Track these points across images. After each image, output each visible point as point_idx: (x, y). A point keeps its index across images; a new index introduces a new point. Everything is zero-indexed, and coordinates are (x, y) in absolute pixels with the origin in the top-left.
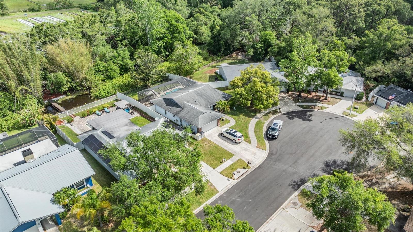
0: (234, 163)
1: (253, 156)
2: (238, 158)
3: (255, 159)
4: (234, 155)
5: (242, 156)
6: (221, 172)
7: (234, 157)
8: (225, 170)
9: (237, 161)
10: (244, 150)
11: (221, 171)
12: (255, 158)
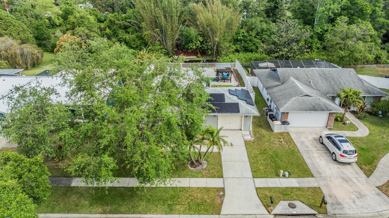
0: (299, 189)
1: (353, 197)
2: (315, 185)
3: (352, 204)
4: (313, 176)
5: (327, 186)
6: (260, 188)
7: (310, 179)
8: (270, 189)
9: (309, 188)
10: (343, 178)
11: (260, 186)
12: (354, 202)
